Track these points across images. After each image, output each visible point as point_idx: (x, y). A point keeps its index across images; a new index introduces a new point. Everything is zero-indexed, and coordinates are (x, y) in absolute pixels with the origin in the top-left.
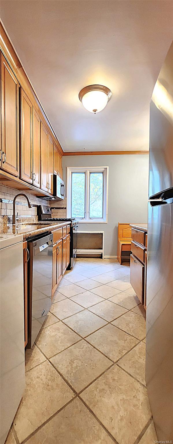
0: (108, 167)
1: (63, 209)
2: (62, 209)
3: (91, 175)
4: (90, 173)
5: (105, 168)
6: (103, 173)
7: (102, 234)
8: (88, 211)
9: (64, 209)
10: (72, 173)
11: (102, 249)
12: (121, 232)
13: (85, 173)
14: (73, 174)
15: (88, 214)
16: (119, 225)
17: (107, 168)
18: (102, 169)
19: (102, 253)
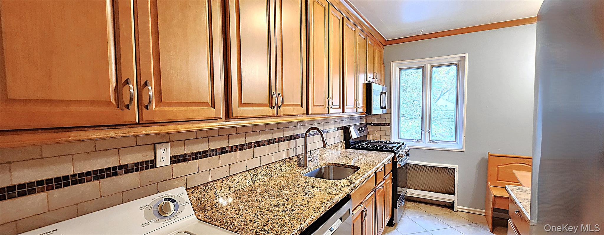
0: (467, 55)
1: (385, 125)
2: (383, 125)
3: (434, 69)
4: (433, 67)
5: (461, 57)
6: (456, 65)
7: (455, 169)
8: (428, 129)
9: (388, 125)
10: (400, 69)
11: (453, 194)
12: (493, 170)
13: (422, 68)
14: (403, 72)
15: (427, 134)
16: (489, 157)
17: (465, 56)
18: (455, 58)
19: (454, 202)
